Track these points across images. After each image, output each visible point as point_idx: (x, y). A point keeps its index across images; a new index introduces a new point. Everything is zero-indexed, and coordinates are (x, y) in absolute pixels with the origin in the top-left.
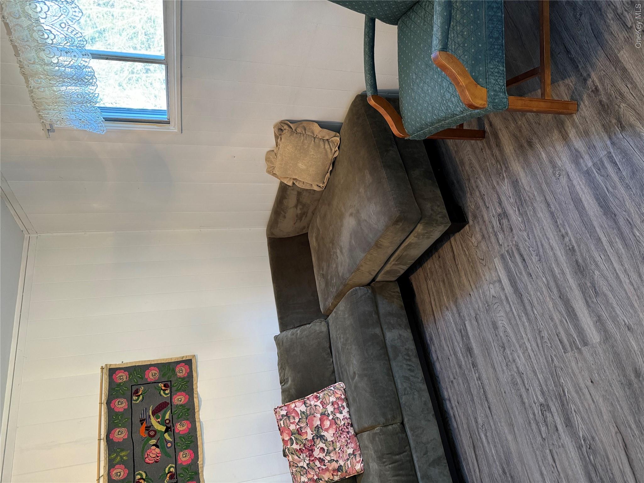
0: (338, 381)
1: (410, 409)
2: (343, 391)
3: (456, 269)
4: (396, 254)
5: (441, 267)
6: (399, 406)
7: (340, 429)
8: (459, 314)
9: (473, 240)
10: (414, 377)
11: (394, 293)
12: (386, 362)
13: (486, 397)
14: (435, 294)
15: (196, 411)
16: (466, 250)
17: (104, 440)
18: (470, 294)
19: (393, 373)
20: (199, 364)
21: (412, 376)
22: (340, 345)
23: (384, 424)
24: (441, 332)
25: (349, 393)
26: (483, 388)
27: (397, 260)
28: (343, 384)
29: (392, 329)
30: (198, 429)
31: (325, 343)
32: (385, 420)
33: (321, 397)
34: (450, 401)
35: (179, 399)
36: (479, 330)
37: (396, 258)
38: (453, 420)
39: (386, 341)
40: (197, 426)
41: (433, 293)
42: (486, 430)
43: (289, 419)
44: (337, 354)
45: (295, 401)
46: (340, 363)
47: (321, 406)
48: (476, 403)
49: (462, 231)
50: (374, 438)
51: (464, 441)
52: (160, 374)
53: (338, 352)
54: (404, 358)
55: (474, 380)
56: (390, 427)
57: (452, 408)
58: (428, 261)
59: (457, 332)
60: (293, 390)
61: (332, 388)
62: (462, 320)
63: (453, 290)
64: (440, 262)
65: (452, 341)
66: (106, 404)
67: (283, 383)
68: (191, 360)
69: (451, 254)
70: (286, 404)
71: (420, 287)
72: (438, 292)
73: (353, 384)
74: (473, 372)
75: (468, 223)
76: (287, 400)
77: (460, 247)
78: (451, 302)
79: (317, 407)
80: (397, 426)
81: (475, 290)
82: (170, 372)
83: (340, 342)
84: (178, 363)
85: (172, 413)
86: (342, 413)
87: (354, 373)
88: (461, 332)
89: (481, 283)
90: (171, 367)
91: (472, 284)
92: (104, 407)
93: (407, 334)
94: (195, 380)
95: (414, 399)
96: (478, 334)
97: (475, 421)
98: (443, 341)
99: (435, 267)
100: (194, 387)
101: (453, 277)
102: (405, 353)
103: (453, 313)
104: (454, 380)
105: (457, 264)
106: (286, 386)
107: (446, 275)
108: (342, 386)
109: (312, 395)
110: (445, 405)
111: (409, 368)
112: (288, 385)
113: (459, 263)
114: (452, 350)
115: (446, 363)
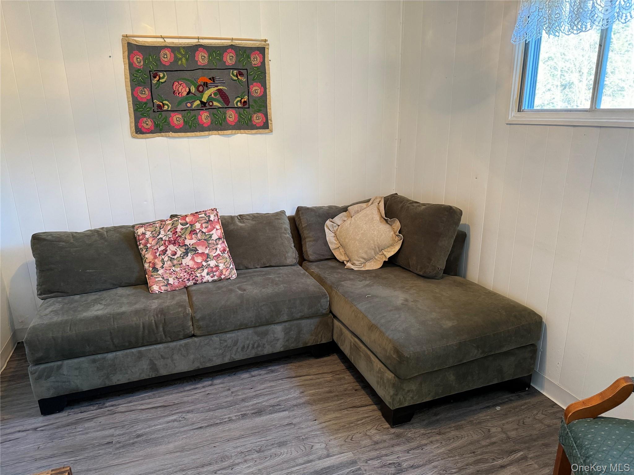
0: (238, 272)
1: (205, 344)
2: (228, 278)
3: (343, 407)
4: (361, 345)
5: (345, 391)
6: (210, 334)
7: (192, 272)
8: (296, 406)
9: (373, 431)
10: (237, 351)
11: (320, 337)
12: (253, 323)
13: (211, 425)
14: (318, 380)
15: (219, 131)
16: (362, 421)
17: (197, 42)
18: (315, 420)
19: (242, 330)
20: (264, 136)
21: (237, 349)
22: (272, 276)
23: (194, 317)
24: (279, 382)
25: (226, 283)
26: (221, 423)
27: (355, 345)
28: (235, 278)
29: (285, 332)
30: (202, 133)
31: (275, 262)
32: (197, 318)
33: (224, 255)
34: (211, 385)
35: (231, 116)
36: (279, 425)
37: (358, 344)
38: (193, 387)
39: (273, 325)
40: (205, 132)
41: (319, 379)
42: (180, 421)
43: (205, 222)
44: (264, 273)
45: (222, 229)
46: (255, 275)
47: (216, 254)
48: (207, 414)
49: (383, 419)
50: (181, 306)
51: (171, 396)
52: (256, 97)
53: (266, 274)
54: (255, 342)
55: (229, 414)
56: (190, 323)
57: (204, 387)
58: (352, 377)
59: (278, 400)
60: (233, 228)
61: (232, 266)
62: (290, 408)
63: (321, 401)
64: (351, 390)
65: (270, 394)
66: (232, 45)
67: (239, 218)
68: (268, 128)
69: (359, 404)
70: (220, 220)
71: (325, 365)
72: (320, 384)
73: (234, 288)
74: (238, 414)
75: (392, 428)
76: (224, 221)
77: (366, 415)
78: (309, 398)
79: (215, 251)
80: (191, 330)
81: (320, 426)
82: (258, 108)
83: (275, 277)
84: (266, 115)
85: (218, 108)
86: (207, 275)
87: (245, 290)
88: (278, 405)
89: (327, 434)
90: (262, 109)
91: (327, 424)
92: (229, 42)
93: (279, 347)
94: (249, 132)
95: (215, 349)
96: (275, 424)
97: (190, 410)
98: (269, 384)
99: (345, 384)
100: (241, 130)
101: (335, 403)
102: (260, 343)
103: (296, 398)
104: (231, 391)
105: (348, 409)
106: (237, 220)
107: (337, 396)
108: (233, 276)
109: (227, 245)
110: (207, 379)
111: (246, 346)
112: (237, 222)
113: (349, 412)
114: (260, 394)
115: (247, 385)
